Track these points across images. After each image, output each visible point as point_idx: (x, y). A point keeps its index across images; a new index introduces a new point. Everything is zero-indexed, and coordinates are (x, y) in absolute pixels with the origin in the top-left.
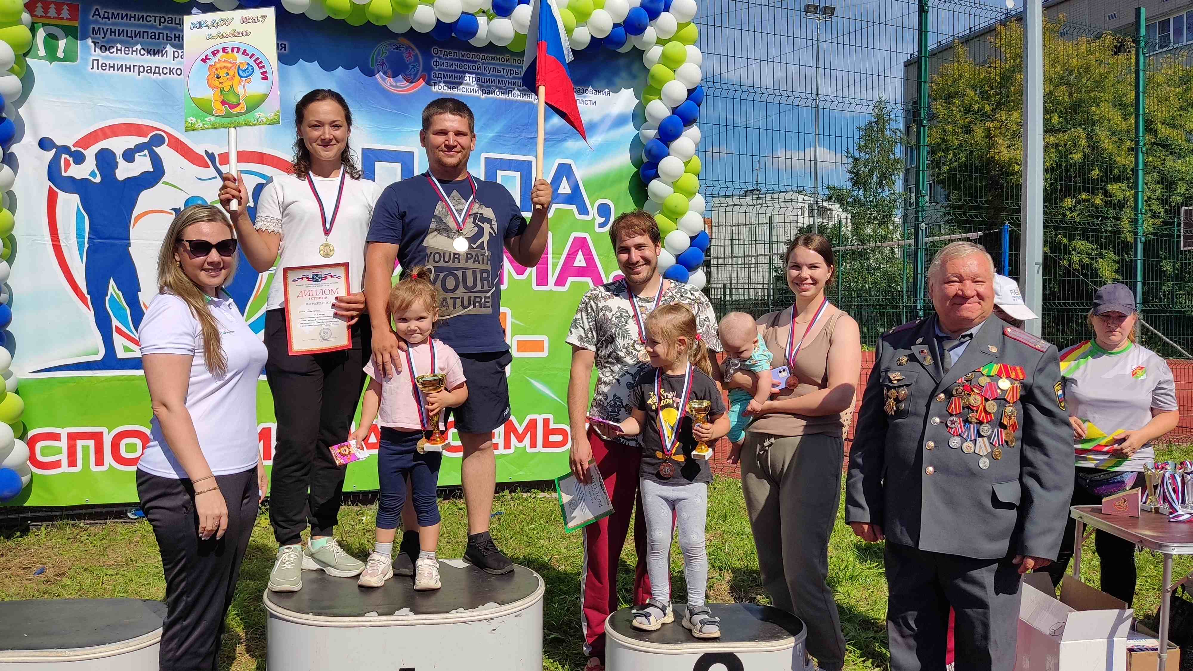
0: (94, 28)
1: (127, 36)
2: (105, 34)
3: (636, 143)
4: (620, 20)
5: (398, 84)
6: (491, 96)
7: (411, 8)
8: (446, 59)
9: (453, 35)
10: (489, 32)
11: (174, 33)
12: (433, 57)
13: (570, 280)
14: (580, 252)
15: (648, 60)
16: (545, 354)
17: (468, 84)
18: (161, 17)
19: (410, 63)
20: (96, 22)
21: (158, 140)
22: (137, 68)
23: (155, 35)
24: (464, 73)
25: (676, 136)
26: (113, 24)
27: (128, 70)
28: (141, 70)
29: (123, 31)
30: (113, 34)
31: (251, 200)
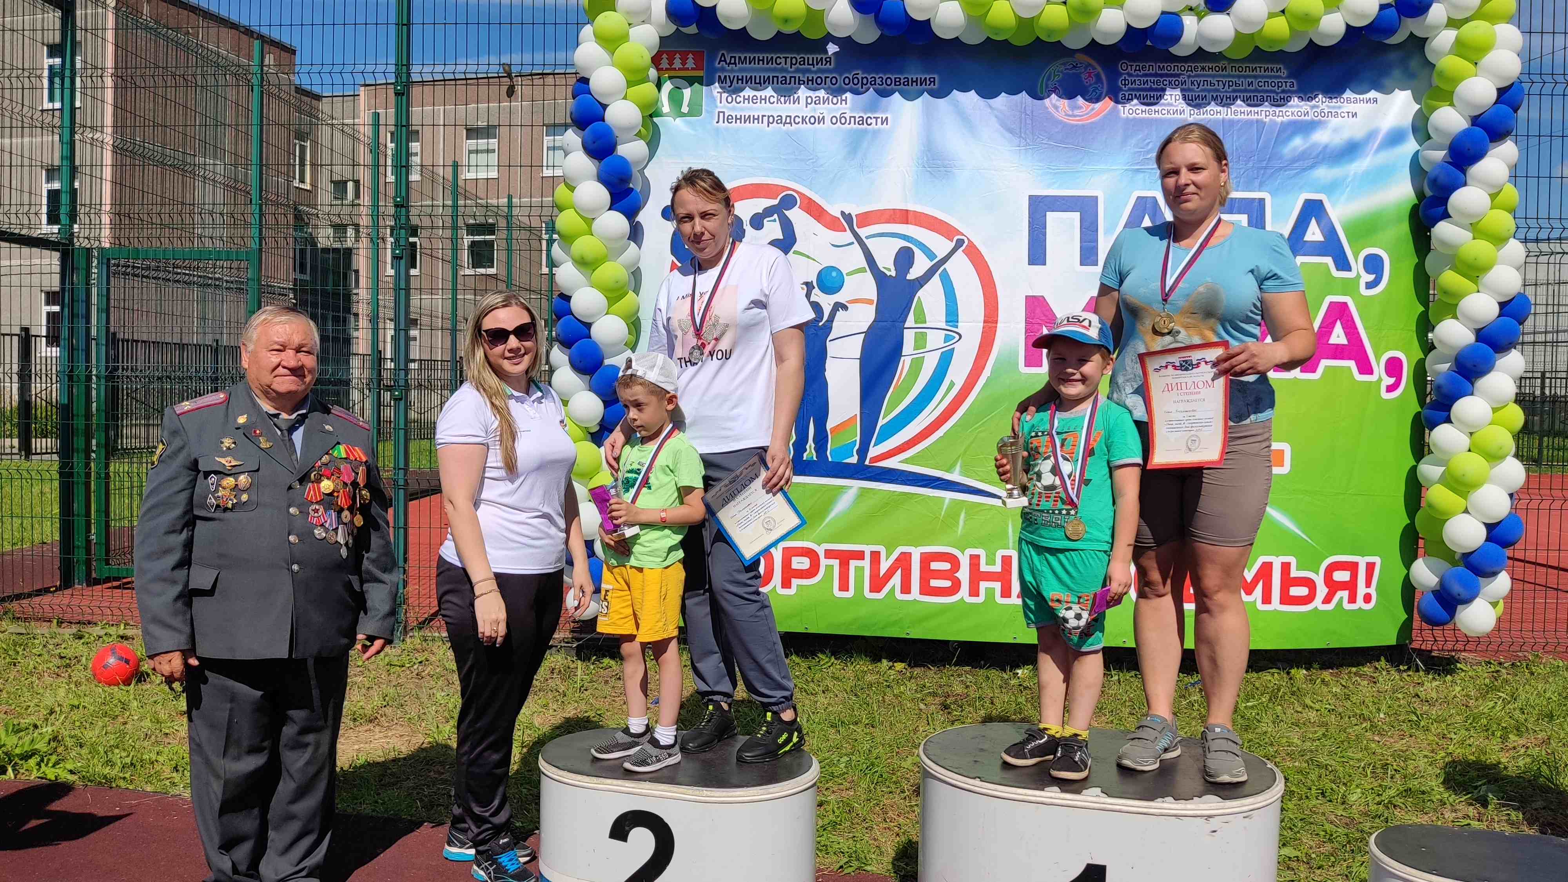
0: (720, 77)
1: (755, 83)
2: (732, 83)
3: (1416, 168)
7: (1091, 13)
8: (1138, 76)
9: (1148, 42)
10: (1199, 35)
11: (806, 75)
12: (1121, 74)
13: (1324, 363)
14: (1338, 324)
15: (1433, 51)
16: (1285, 469)
17: (1169, 105)
18: (792, 58)
19: (1091, 85)
20: (723, 70)
21: (788, 202)
22: (765, 119)
23: (786, 80)
24: (1164, 89)
25: (1477, 157)
26: (741, 70)
27: (756, 121)
28: (771, 120)
29: (751, 77)
30: (740, 82)
31: (893, 268)
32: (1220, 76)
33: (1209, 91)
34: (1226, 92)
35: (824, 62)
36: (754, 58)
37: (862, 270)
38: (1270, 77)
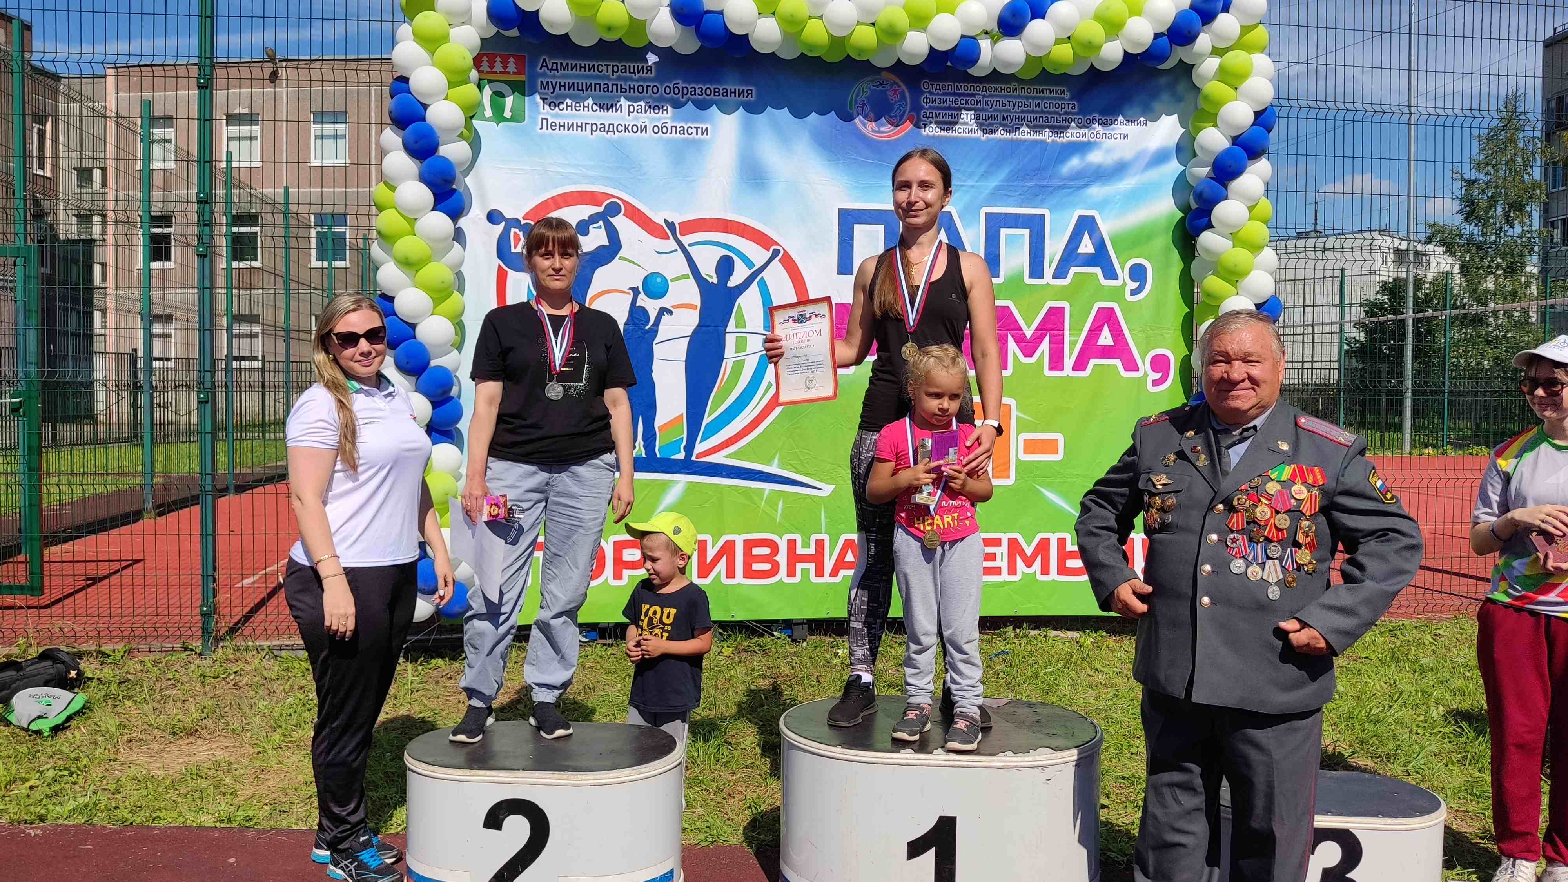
0: (542, 82)
2: (554, 89)
3: (1181, 184)
4: (1163, 29)
5: (882, 129)
6: (993, 136)
7: (898, 35)
8: (938, 94)
9: (949, 64)
10: (994, 57)
11: (628, 84)
12: (923, 93)
13: (1093, 362)
14: (1106, 327)
15: (1199, 76)
16: (1059, 457)
17: (965, 123)
18: (613, 66)
19: (896, 102)
20: (544, 75)
21: (613, 209)
22: (589, 127)
23: (608, 87)
24: (960, 109)
25: (1237, 173)
26: (563, 76)
27: (579, 129)
28: (594, 128)
29: (573, 84)
30: (562, 88)
31: (715, 276)
32: (1011, 96)
33: (1000, 111)
34: (1016, 112)
35: (645, 71)
36: (576, 65)
37: (686, 277)
38: (1055, 99)
